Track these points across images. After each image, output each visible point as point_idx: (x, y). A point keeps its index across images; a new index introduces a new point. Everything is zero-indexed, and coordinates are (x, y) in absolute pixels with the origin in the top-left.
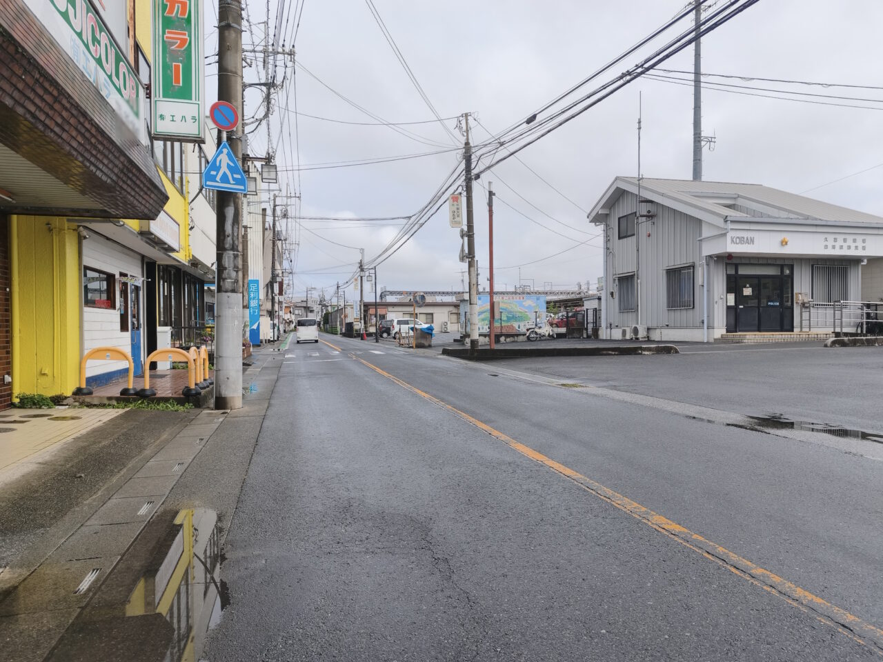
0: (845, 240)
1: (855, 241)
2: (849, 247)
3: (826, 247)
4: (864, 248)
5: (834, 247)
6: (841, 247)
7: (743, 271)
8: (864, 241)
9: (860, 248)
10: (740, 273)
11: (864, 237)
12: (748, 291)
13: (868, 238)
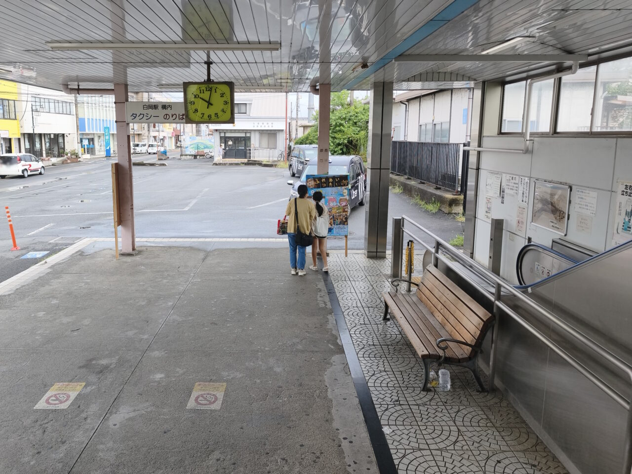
0: (263, 124)
1: (268, 124)
2: (265, 126)
3: (254, 126)
4: (272, 126)
5: (257, 126)
6: (261, 126)
7: (228, 135)
8: (272, 124)
9: (270, 126)
10: (226, 135)
11: (272, 122)
12: (230, 143)
13: (273, 122)
